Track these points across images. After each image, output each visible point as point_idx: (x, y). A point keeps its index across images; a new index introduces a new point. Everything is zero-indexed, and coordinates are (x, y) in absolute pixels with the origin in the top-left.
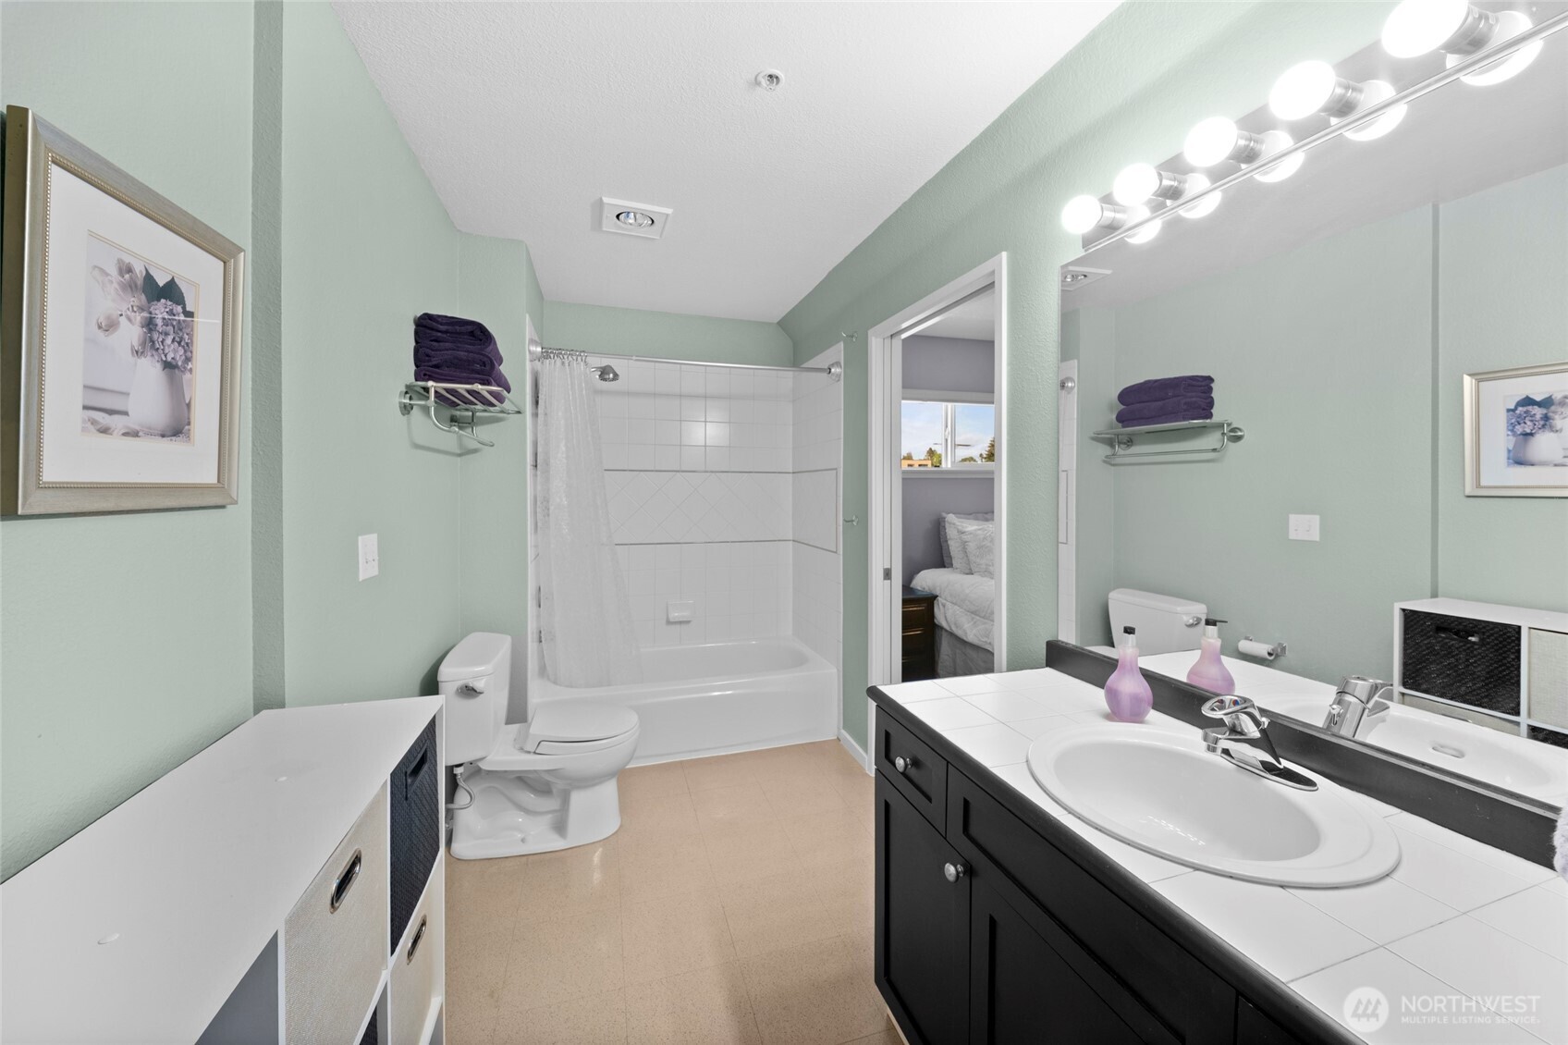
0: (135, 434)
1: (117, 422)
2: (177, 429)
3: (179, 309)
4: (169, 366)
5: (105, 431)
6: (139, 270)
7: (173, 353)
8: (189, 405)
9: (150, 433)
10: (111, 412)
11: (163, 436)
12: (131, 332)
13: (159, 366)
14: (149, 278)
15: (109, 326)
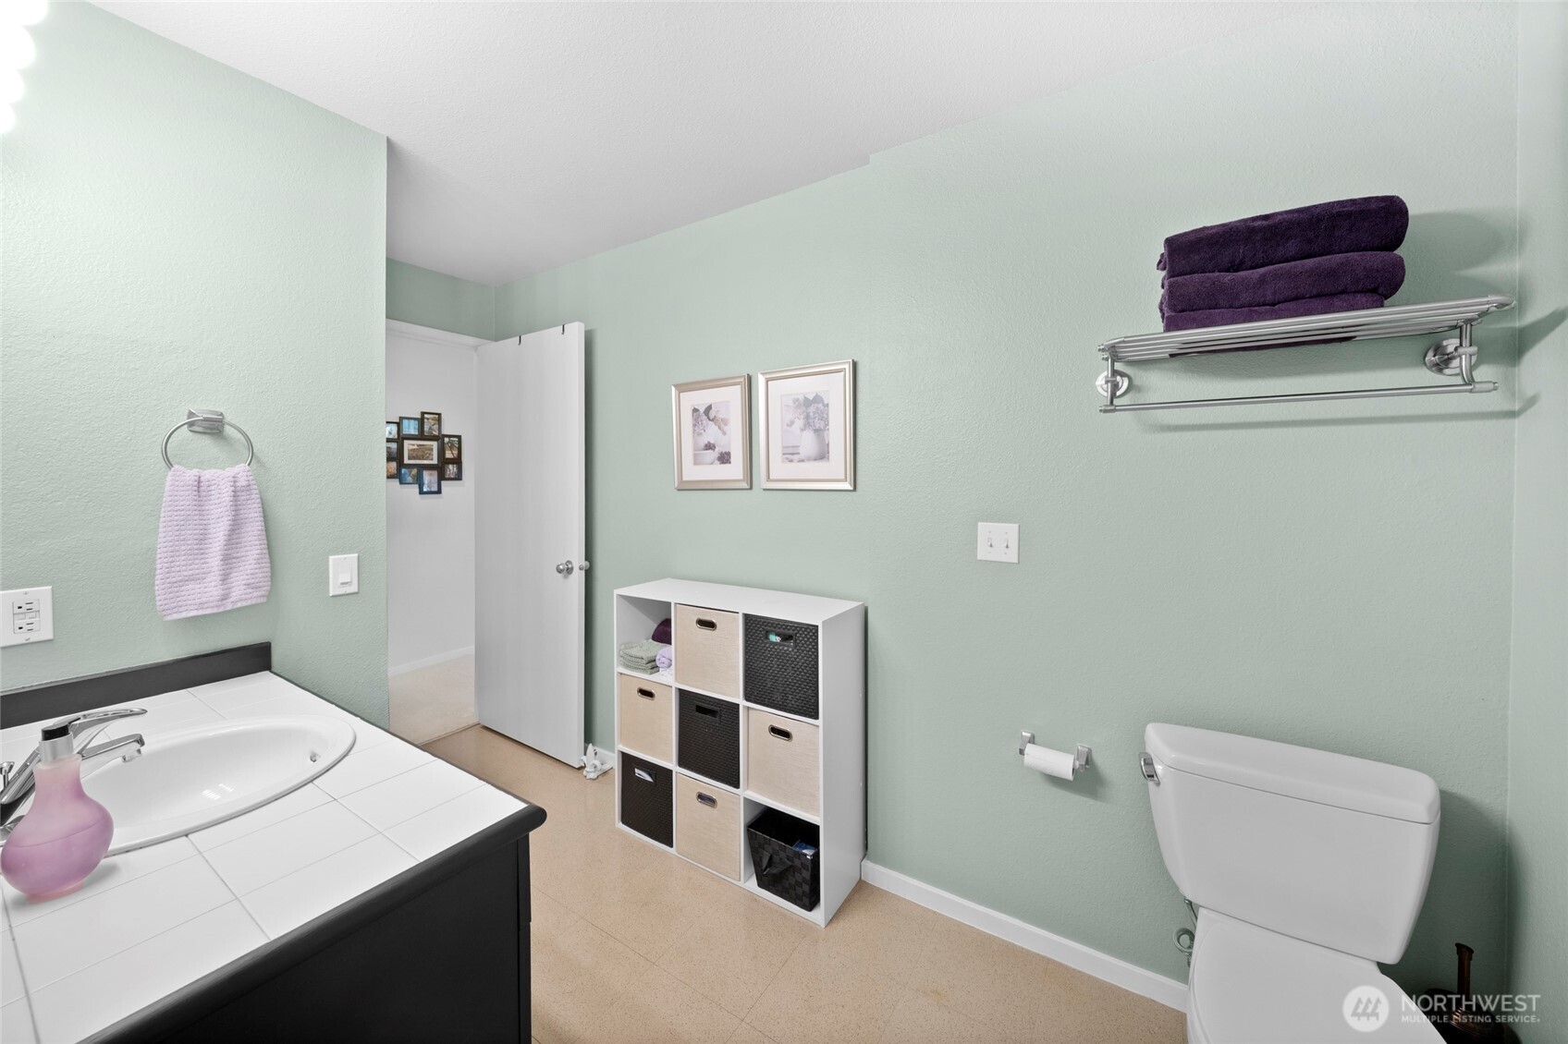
0: (803, 461)
1: (795, 457)
2: (823, 455)
3: (821, 405)
4: (817, 431)
5: (791, 461)
6: (801, 398)
7: (819, 424)
8: (828, 445)
9: (808, 459)
10: (793, 454)
11: (815, 460)
12: (799, 423)
13: (812, 432)
14: (806, 399)
15: (792, 423)
